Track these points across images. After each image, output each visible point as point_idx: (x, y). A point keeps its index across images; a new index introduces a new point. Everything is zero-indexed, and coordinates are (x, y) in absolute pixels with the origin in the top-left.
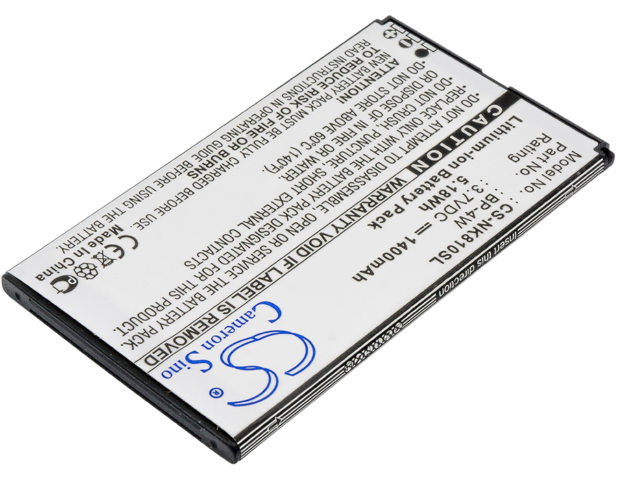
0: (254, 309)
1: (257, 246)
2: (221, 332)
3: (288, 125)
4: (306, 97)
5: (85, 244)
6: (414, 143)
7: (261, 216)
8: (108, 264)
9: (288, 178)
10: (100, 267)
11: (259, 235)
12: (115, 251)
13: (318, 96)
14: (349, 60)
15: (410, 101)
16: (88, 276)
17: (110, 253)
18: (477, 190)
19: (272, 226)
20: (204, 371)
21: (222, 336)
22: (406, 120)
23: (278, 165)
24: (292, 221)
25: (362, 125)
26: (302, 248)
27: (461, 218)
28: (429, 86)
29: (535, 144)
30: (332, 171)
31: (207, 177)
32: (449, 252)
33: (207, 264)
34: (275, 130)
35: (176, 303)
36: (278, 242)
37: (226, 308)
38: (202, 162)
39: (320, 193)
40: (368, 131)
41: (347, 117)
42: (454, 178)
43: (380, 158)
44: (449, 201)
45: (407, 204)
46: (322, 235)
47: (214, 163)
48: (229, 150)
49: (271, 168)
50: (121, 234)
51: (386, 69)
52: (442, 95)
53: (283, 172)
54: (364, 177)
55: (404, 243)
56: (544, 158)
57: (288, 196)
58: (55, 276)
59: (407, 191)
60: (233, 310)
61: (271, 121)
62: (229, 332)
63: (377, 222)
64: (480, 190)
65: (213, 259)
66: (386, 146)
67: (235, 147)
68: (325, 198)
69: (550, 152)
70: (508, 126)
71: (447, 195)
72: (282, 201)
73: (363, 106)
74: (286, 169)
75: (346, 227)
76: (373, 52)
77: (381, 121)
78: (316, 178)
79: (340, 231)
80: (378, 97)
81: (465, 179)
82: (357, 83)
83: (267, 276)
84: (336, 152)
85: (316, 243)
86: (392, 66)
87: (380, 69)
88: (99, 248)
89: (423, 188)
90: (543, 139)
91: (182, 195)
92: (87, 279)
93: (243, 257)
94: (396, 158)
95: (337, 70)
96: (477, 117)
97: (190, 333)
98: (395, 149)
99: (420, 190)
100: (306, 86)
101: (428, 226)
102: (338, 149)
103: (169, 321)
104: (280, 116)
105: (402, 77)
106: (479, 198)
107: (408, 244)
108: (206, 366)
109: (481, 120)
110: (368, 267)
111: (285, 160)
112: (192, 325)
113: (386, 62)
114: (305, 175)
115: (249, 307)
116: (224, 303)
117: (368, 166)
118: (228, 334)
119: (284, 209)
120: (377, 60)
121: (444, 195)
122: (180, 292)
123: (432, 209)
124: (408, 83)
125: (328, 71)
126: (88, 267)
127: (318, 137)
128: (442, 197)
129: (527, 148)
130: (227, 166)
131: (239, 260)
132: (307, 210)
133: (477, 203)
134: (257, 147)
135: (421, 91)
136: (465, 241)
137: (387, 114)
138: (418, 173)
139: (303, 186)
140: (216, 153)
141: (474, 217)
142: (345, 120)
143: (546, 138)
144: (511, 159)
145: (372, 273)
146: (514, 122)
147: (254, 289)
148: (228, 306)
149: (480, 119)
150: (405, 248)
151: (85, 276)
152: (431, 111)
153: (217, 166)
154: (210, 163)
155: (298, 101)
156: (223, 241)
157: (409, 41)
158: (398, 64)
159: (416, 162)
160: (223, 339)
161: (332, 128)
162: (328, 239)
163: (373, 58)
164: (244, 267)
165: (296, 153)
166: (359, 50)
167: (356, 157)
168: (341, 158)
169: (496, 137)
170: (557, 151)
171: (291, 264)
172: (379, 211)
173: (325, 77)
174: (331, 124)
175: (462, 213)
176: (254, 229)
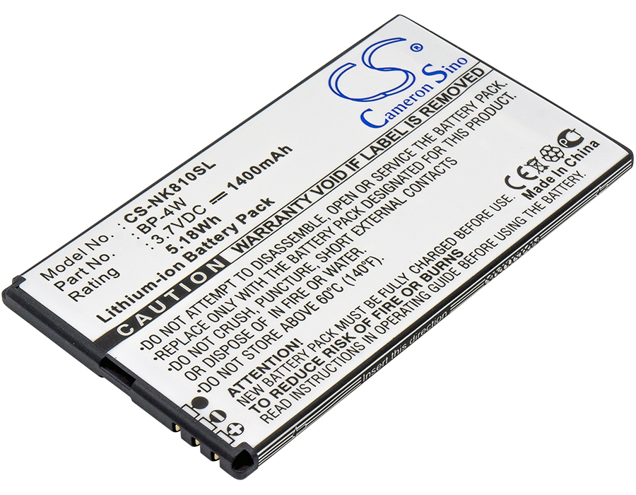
0: (387, 121)
1: (386, 180)
2: (416, 100)
3: (358, 312)
4: (338, 347)
5: (558, 180)
6: (220, 291)
7: (383, 211)
8: (531, 161)
9: (356, 252)
10: (539, 157)
11: (385, 192)
12: (527, 173)
13: (324, 347)
14: (286, 395)
15: (220, 343)
16: (548, 149)
17: (532, 172)
18: (158, 238)
19: (372, 201)
20: (429, 65)
21: (415, 97)
22: (226, 319)
23: (367, 265)
24: (352, 206)
25: (275, 313)
26: (342, 179)
27: (179, 209)
28: (197, 361)
29: (88, 290)
30: (310, 259)
31: (442, 252)
32: (196, 174)
33: (435, 162)
34: (372, 305)
35: (461, 125)
36: (366, 185)
37: (413, 121)
38: (449, 268)
39: (323, 236)
40: (269, 306)
41: (292, 323)
42: (181, 252)
43: (258, 274)
44: (189, 227)
45: (233, 225)
46: (321, 193)
47: (436, 267)
48: (421, 281)
49: (375, 262)
50: (524, 191)
51: (244, 383)
52: (183, 350)
53: (362, 258)
54: (276, 253)
55: (239, 184)
56: (81, 274)
57: (356, 232)
58: (581, 146)
59: (232, 238)
60: (407, 120)
61: (376, 316)
62: (409, 100)
63: (264, 205)
64: (155, 238)
65: (429, 167)
66: (250, 288)
67: (414, 285)
68: (317, 230)
69: (73, 280)
70: (114, 312)
71: (191, 234)
72: (362, 226)
73: (273, 336)
74: (358, 262)
75: (297, 201)
76: (257, 407)
77: (254, 318)
78: (326, 251)
79: (303, 197)
80: (255, 347)
81: (169, 250)
82: (279, 364)
83: (375, 152)
84: (305, 280)
85: (328, 184)
86: (237, 388)
87: (251, 383)
88: (543, 176)
89: (215, 241)
90: (78, 295)
91: (467, 231)
92: (549, 146)
93: (399, 170)
94: (241, 274)
95: (301, 381)
96: (147, 323)
97: (445, 98)
98: (241, 285)
99: (218, 240)
100: (337, 360)
101: (213, 201)
102: (302, 285)
103: (466, 109)
104: (366, 323)
105: (226, 372)
106: (158, 230)
107: (235, 183)
108: (428, 70)
109: (142, 319)
110: (277, 160)
111: (360, 271)
112: (444, 105)
113: (243, 392)
114: (339, 255)
115: (391, 123)
116: (416, 126)
117: (272, 265)
118: (410, 99)
119: (360, 219)
120: (254, 396)
121: (193, 233)
122: (458, 136)
123: (208, 218)
124: (220, 365)
125: (311, 380)
126: (551, 157)
127: (323, 299)
128: (195, 231)
129: (96, 285)
130: (422, 263)
131: (403, 166)
132: (336, 217)
133: (161, 224)
134: (390, 286)
135: (206, 355)
136: (178, 184)
137: (246, 326)
138: (218, 257)
139: (340, 243)
140: (435, 278)
141: (166, 209)
142: (295, 319)
143: (74, 296)
144: (117, 273)
145: (273, 154)
146: (106, 316)
147: (388, 139)
148: (412, 123)
149: (144, 320)
150: (238, 179)
151: (552, 148)
152: (197, 330)
153: (432, 264)
154: (440, 266)
155: (346, 342)
156: (420, 184)
157: (213, 419)
158: (230, 390)
159: (220, 270)
160: (414, 94)
161: (309, 309)
162: (315, 188)
163: (259, 398)
164: (398, 160)
165: (348, 280)
166: (274, 409)
167: (283, 275)
168: (300, 274)
169: (129, 298)
170: (65, 281)
171: (352, 164)
172: (262, 217)
173: (315, 372)
174: (309, 313)
175: (178, 214)
176: (390, 197)
